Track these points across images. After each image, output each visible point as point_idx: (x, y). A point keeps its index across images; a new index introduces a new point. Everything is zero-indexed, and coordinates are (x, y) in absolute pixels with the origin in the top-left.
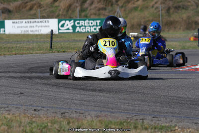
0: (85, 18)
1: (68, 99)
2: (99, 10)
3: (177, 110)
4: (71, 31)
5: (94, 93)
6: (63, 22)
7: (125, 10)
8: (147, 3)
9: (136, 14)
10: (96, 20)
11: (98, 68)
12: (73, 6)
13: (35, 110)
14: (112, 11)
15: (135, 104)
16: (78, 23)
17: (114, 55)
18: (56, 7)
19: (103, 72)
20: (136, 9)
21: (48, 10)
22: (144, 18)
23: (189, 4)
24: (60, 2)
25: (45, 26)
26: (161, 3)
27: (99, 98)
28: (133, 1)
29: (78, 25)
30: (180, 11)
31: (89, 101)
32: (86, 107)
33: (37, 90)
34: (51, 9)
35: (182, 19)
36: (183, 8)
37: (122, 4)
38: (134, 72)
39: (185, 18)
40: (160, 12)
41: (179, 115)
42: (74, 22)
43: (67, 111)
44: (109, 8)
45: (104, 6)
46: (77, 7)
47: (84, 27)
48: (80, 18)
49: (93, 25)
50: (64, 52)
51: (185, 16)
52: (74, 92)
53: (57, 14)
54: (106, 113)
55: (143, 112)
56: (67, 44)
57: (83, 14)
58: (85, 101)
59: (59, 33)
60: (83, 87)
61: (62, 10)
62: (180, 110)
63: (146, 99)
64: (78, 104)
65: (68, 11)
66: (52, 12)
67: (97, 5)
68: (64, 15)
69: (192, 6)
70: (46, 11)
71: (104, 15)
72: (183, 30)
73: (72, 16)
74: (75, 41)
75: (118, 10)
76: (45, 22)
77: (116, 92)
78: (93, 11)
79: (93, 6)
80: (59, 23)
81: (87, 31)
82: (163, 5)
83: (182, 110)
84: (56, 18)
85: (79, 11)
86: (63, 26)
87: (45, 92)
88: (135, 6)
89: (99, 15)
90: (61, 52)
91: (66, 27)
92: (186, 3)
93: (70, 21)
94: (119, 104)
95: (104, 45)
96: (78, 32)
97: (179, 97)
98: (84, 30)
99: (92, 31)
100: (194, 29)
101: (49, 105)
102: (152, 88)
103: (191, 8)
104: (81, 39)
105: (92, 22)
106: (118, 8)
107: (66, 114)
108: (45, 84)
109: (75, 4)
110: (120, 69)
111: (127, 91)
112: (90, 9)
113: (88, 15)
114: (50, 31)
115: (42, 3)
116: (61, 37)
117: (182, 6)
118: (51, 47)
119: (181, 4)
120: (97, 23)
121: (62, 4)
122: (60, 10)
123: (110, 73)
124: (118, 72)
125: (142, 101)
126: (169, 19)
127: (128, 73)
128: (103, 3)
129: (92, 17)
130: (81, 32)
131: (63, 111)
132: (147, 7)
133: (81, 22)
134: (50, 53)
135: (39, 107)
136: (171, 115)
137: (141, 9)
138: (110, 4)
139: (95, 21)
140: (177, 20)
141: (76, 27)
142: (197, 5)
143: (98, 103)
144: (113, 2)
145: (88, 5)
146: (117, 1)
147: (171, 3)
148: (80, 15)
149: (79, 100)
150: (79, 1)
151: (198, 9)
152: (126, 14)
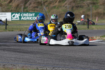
0: (27, 12)
1: (8, 57)
2: (34, 7)
4: (19, 19)
6: (14, 14)
7: (48, 8)
8: (61, 4)
9: (55, 10)
11: (62, 40)
12: (20, 6)
14: (41, 8)
16: (23, 15)
17: (71, 33)
18: (10, 6)
19: (65, 42)
20: (55, 7)
21: (6, 7)
22: (59, 12)
23: (84, 5)
24: (12, 3)
25: (4, 17)
26: (69, 4)
28: (53, 3)
29: (23, 16)
30: (79, 9)
34: (8, 7)
35: (80, 13)
36: (81, 7)
37: (47, 4)
38: (82, 42)
40: (68, 9)
42: (20, 14)
44: (40, 7)
45: (37, 6)
46: (22, 6)
47: (26, 17)
48: (24, 12)
49: (30, 16)
51: (81, 11)
53: (11, 10)
57: (25, 10)
59: (12, 20)
65: (17, 8)
66: (8, 9)
67: (33, 5)
68: (15, 11)
69: (86, 6)
70: (5, 8)
71: (37, 10)
73: (19, 11)
75: (44, 8)
76: (4, 14)
78: (31, 8)
79: (31, 5)
80: (12, 14)
81: (27, 19)
82: (70, 6)
84: (10, 12)
85: (23, 9)
86: (14, 16)
88: (54, 5)
89: (34, 10)
91: (15, 17)
92: (82, 4)
93: (18, 14)
95: (65, 28)
96: (22, 20)
98: (26, 18)
99: (30, 19)
103: (85, 7)
105: (30, 14)
106: (45, 6)
109: (21, 4)
110: (74, 40)
112: (29, 7)
113: (28, 11)
115: (2, 4)
116: (13, 23)
119: (79, 5)
120: (33, 15)
121: (14, 4)
122: (12, 8)
123: (69, 42)
124: (73, 42)
127: (78, 43)
128: (36, 4)
129: (30, 11)
130: (24, 20)
132: (61, 7)
133: (24, 14)
137: (57, 7)
138: (40, 5)
139: (32, 14)
140: (77, 13)
141: (21, 17)
142: (88, 6)
143: (25, 59)
144: (42, 3)
145: (28, 5)
146: (44, 3)
147: (74, 4)
148: (24, 10)
149: (15, 58)
150: (23, 3)
151: (89, 8)
152: (49, 10)
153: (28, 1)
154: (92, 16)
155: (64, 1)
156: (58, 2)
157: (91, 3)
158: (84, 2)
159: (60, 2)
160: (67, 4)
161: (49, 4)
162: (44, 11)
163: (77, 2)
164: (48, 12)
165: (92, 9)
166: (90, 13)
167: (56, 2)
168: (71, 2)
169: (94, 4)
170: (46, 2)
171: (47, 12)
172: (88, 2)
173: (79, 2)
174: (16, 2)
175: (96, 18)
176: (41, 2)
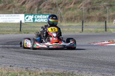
0: (40, 14)
1: (30, 60)
2: (48, 9)
3: (92, 67)
4: (32, 21)
5: (45, 57)
6: (27, 16)
7: (63, 10)
8: (76, 6)
9: (70, 12)
10: (47, 15)
13: (10, 66)
14: (56, 10)
15: (68, 64)
16: (36, 17)
18: (24, 7)
20: (69, 9)
21: (19, 9)
22: (74, 14)
23: (100, 7)
24: (26, 5)
25: (17, 18)
26: (84, 6)
27: (47, 60)
28: (68, 5)
30: (95, 11)
31: (42, 61)
32: (40, 65)
33: (12, 54)
34: (21, 9)
35: (96, 15)
36: (97, 9)
37: (62, 6)
39: (98, 15)
40: (84, 11)
41: (93, 70)
42: (34, 16)
43: (29, 67)
44: (54, 8)
45: (51, 7)
46: (36, 8)
47: (39, 19)
48: (37, 14)
49: (44, 18)
50: (28, 33)
51: (98, 14)
52: (33, 56)
53: (24, 11)
54: (52, 68)
55: (73, 68)
56: (30, 29)
57: (39, 11)
58: (39, 61)
59: (25, 22)
60: (39, 53)
61: (27, 9)
62: (94, 67)
63: (75, 61)
64: (35, 63)
65: (30, 10)
67: (47, 7)
68: (28, 12)
69: (102, 8)
70: (18, 10)
71: (51, 12)
72: (97, 22)
73: (33, 13)
74: (34, 27)
75: (59, 9)
76: (17, 16)
77: (58, 56)
78: (45, 10)
79: (45, 7)
80: (25, 16)
81: (41, 21)
82: (85, 8)
83: (96, 67)
84: (23, 14)
85: (37, 10)
86: (27, 18)
87: (17, 56)
88: (69, 7)
89: (48, 12)
90: (26, 33)
91: (29, 19)
92: (99, 6)
93: (31, 15)
94: (59, 63)
96: (36, 22)
97: (94, 60)
99: (44, 21)
100: (103, 21)
101: (18, 63)
102: (78, 54)
103: (102, 9)
104: (38, 26)
105: (44, 16)
106: (59, 8)
107: (28, 68)
108: (17, 51)
109: (34, 6)
111: (64, 56)
112: (43, 9)
113: (42, 12)
114: (20, 21)
115: (15, 5)
116: (26, 25)
117: (96, 8)
118: (20, 30)
119: (95, 7)
120: (47, 17)
121: (27, 6)
122: (26, 9)
125: (72, 61)
126: (88, 15)
128: (50, 6)
129: (44, 13)
130: (38, 22)
131: (27, 67)
132: (76, 8)
133: (38, 16)
134: (19, 33)
135: (13, 64)
136: (89, 70)
137: (73, 9)
138: (55, 6)
140: (93, 16)
141: (35, 19)
142: (105, 8)
143: (47, 62)
144: (56, 5)
145: (42, 7)
146: (59, 4)
147: (90, 6)
148: (37, 12)
149: (36, 61)
150: (37, 4)
151: (106, 10)
152: (64, 12)
153: (42, 3)
154: (109, 18)
155: (80, 3)
156: (73, 4)
157: (108, 5)
158: (101, 4)
159: (75, 3)
160: (83, 6)
161: (64, 5)
162: (59, 13)
163: (92, 4)
164: (63, 14)
165: (109, 12)
166: (107, 15)
167: (71, 4)
168: (87, 4)
169: (111, 6)
170: (61, 3)
171: (61, 14)
172: (105, 4)
173: (95, 3)
174: (30, 3)
175: (114, 20)
176: (56, 3)
